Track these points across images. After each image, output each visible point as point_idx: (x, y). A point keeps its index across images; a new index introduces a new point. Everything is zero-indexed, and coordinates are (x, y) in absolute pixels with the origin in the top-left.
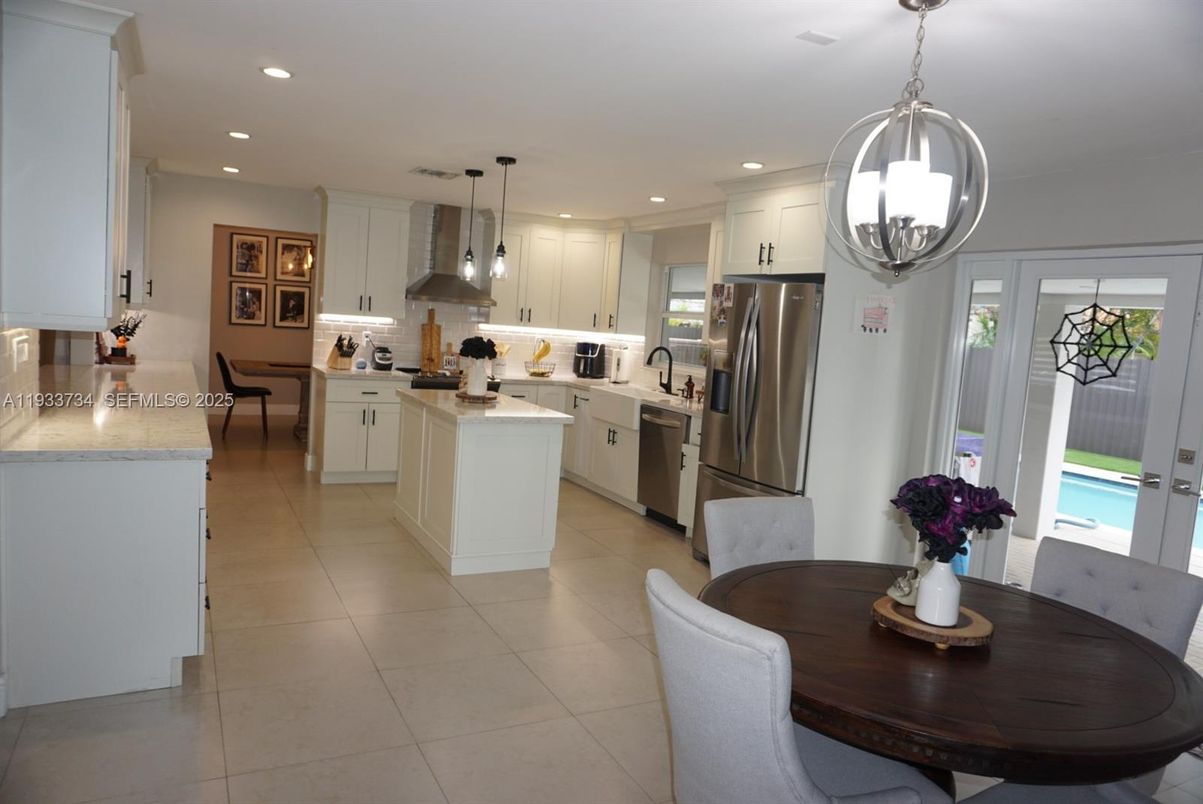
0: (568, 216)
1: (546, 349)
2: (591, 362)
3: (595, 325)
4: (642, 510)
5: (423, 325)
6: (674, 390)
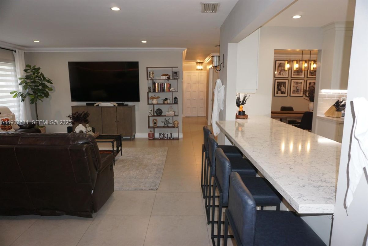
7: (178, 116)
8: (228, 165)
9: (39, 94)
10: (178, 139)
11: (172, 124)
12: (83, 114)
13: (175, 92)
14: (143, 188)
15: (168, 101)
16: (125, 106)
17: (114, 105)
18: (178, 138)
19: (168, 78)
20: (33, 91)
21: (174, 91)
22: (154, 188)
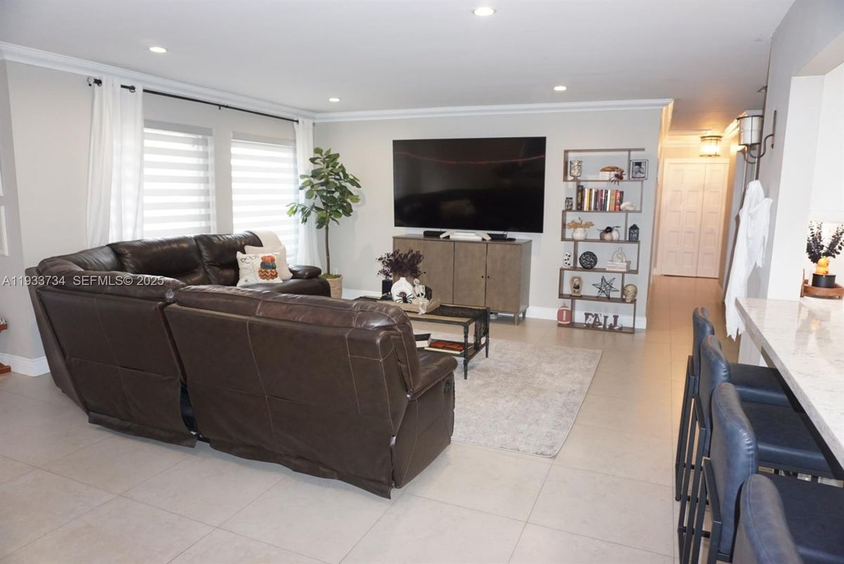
7: (636, 272)
8: (748, 445)
9: (334, 209)
10: (632, 331)
11: (620, 293)
12: (409, 256)
13: (633, 211)
14: (523, 447)
15: (615, 235)
16: (508, 242)
17: (483, 239)
18: (633, 328)
19: (616, 176)
20: (324, 201)
21: (631, 209)
22: (548, 452)
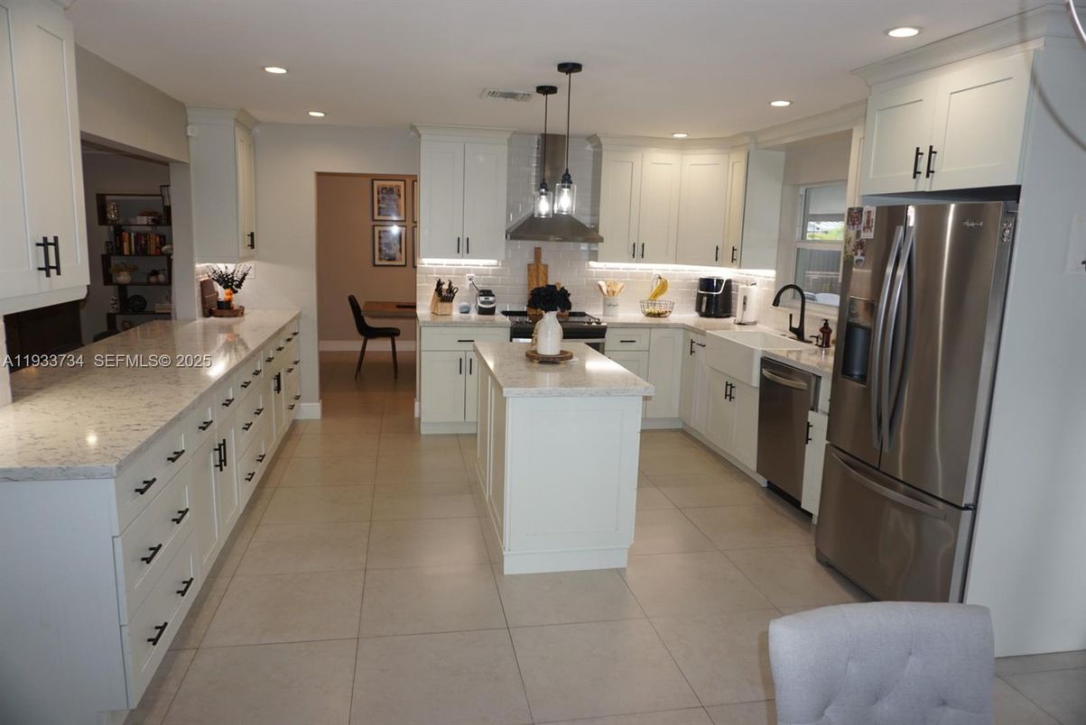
0: (684, 136)
1: (663, 287)
2: (715, 299)
3: (717, 259)
4: (763, 482)
5: (529, 265)
6: (807, 336)
15: (161, 277)
